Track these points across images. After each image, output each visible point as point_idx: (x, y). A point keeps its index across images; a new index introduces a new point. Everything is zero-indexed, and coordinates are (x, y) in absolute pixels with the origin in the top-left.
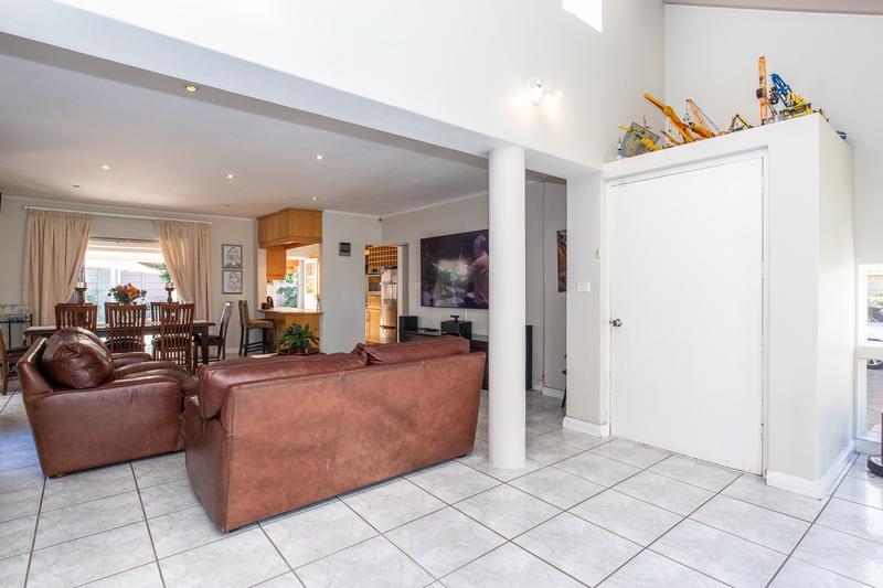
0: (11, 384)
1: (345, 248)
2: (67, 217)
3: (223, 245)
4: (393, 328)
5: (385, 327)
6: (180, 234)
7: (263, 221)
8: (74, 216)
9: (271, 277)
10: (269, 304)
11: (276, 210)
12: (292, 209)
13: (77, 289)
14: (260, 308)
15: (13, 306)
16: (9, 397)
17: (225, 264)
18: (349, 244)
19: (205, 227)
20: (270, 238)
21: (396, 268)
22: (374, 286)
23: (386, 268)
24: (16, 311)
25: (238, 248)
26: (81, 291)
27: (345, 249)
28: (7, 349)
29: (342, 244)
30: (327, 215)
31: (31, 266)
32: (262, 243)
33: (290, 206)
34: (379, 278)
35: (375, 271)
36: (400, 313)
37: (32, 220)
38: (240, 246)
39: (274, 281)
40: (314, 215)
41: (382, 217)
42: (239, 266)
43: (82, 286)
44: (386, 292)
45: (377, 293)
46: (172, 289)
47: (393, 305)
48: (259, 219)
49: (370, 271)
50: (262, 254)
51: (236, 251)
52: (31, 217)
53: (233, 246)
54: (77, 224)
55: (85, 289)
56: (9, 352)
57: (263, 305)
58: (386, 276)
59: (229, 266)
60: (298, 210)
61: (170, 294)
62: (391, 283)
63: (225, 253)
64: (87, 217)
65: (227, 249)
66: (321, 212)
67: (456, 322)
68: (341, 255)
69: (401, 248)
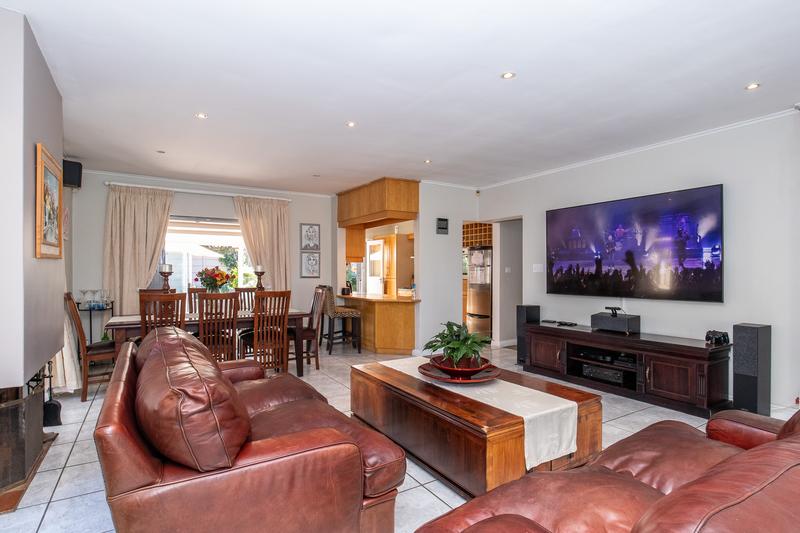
0: (92, 388)
1: (443, 224)
2: (148, 194)
3: (301, 225)
4: (488, 317)
5: (475, 315)
6: (260, 212)
7: (344, 196)
8: (154, 193)
9: (350, 258)
10: (348, 289)
11: (367, 182)
12: (389, 179)
13: (162, 273)
14: (339, 294)
15: (94, 292)
16: (89, 403)
17: (303, 245)
18: (446, 220)
19: (284, 204)
20: (354, 215)
21: (490, 248)
24: (97, 298)
25: (316, 228)
26: (166, 275)
27: (442, 226)
28: (88, 343)
29: (440, 220)
30: (425, 186)
31: (112, 248)
32: (342, 222)
33: (387, 176)
37: (113, 196)
38: (319, 225)
40: (412, 185)
41: (480, 189)
42: (317, 247)
43: (167, 270)
46: (262, 273)
48: (340, 195)
50: (342, 233)
51: (315, 231)
52: (112, 193)
53: (311, 225)
54: (157, 201)
55: (170, 273)
56: (89, 349)
57: (343, 290)
58: (476, 257)
59: (306, 247)
61: (259, 279)
62: (483, 265)
63: (304, 233)
64: (168, 194)
65: (305, 228)
66: (418, 182)
67: (615, 315)
68: (438, 233)
69: (498, 225)
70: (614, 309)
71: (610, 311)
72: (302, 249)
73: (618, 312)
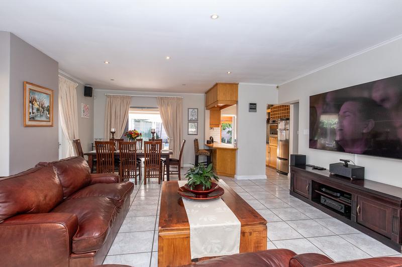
2: (121, 98)
3: (188, 109)
4: (286, 160)
5: (280, 158)
6: (168, 103)
7: (208, 93)
9: (212, 126)
10: (211, 141)
11: (212, 86)
12: (219, 84)
14: (206, 143)
17: (189, 119)
18: (255, 104)
19: (179, 99)
21: (288, 119)
22: (273, 131)
23: (282, 120)
25: (196, 110)
26: (113, 133)
27: (253, 107)
29: (251, 104)
30: (242, 86)
32: (207, 107)
33: (219, 82)
34: (277, 126)
35: (274, 122)
36: (291, 152)
39: (214, 128)
40: (233, 87)
41: (279, 85)
42: (196, 120)
44: (281, 136)
45: (275, 136)
47: (286, 144)
48: (206, 92)
49: (271, 122)
50: (208, 112)
51: (195, 112)
52: (107, 98)
53: (194, 109)
54: (125, 101)
57: (208, 141)
58: (281, 125)
59: (191, 120)
60: (222, 84)
61: (153, 135)
62: (285, 129)
63: (190, 113)
64: (129, 97)
65: (190, 110)
66: (237, 84)
67: (346, 165)
68: (249, 111)
69: (293, 105)
70: (346, 161)
71: (344, 162)
72: (188, 121)
73: (348, 163)
